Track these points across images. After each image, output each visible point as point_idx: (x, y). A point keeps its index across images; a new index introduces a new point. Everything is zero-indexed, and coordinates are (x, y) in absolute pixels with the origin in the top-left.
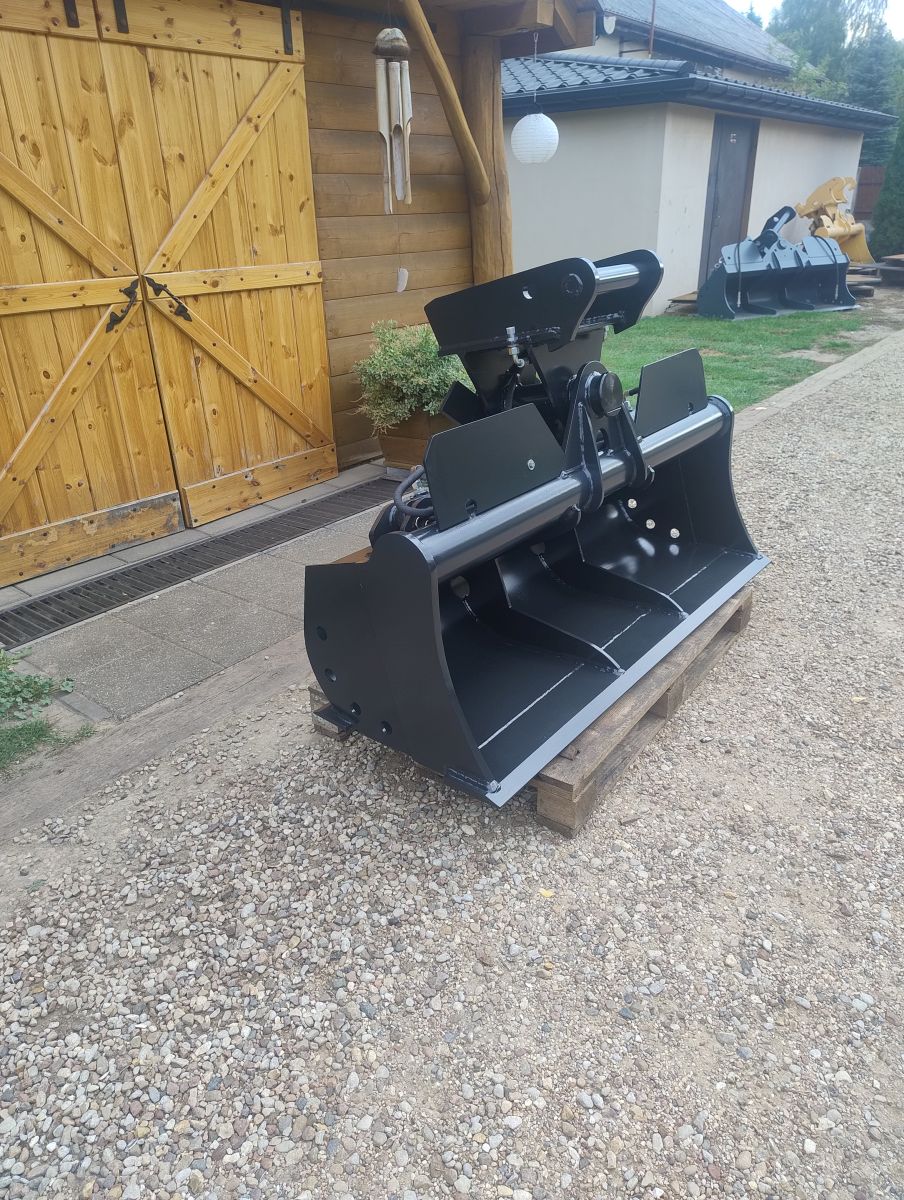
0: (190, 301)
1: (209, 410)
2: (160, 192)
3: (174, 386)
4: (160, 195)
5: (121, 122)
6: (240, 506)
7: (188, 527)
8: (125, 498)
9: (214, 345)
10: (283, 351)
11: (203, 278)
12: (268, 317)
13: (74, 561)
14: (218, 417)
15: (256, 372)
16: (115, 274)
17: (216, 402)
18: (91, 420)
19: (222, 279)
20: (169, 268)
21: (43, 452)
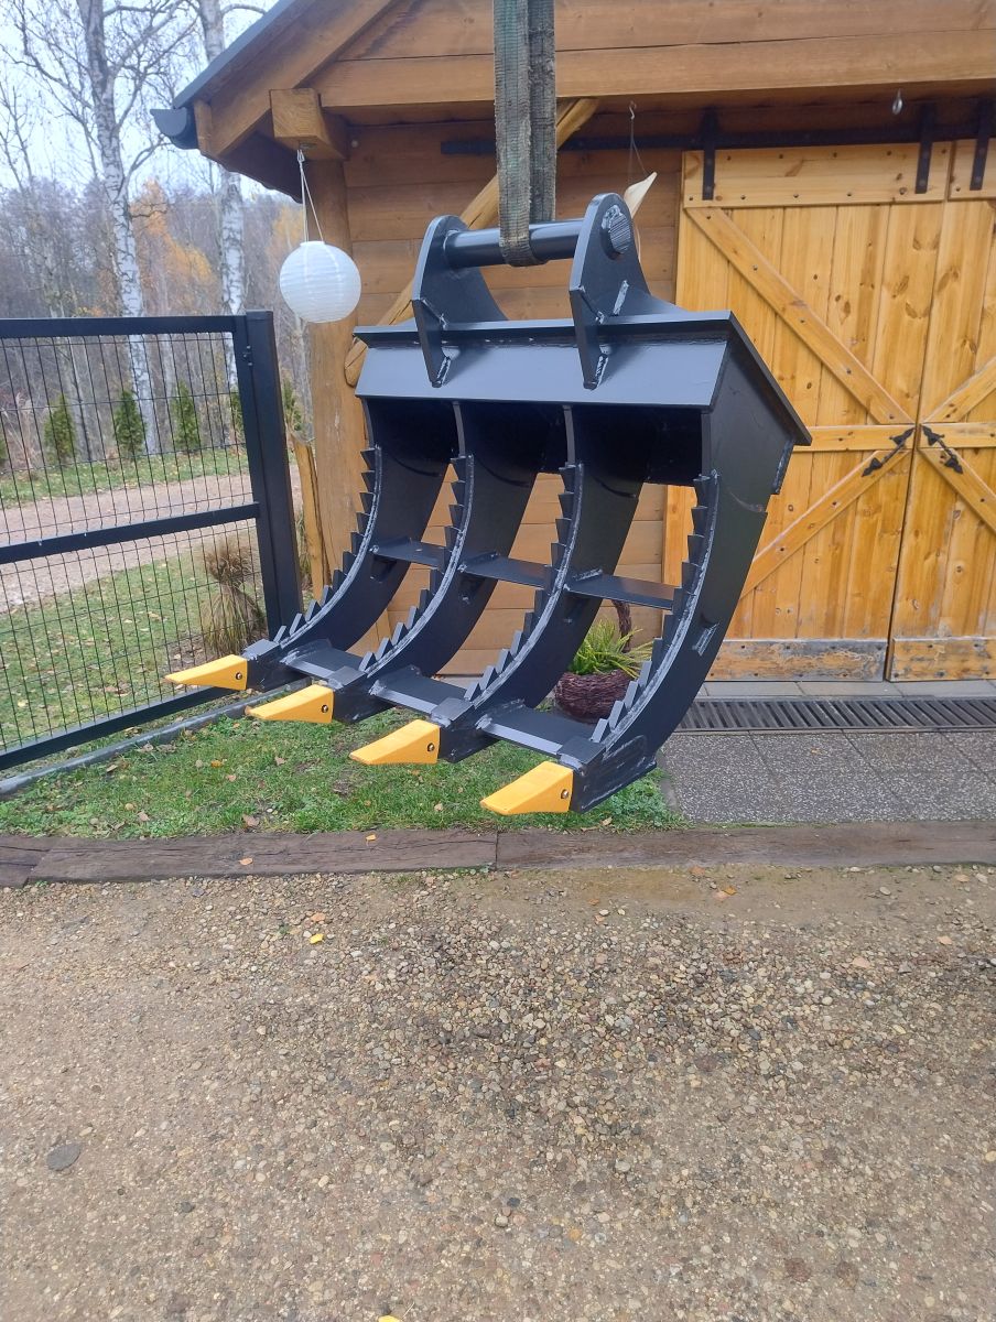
0: (968, 454)
1: (953, 566)
2: (968, 342)
3: (920, 535)
4: (967, 346)
5: (946, 276)
6: (957, 675)
7: (885, 679)
8: (829, 634)
9: (982, 500)
11: (992, 431)
13: (761, 678)
14: (962, 575)
16: (889, 421)
17: (965, 559)
18: (820, 555)
20: (953, 418)
21: (768, 573)
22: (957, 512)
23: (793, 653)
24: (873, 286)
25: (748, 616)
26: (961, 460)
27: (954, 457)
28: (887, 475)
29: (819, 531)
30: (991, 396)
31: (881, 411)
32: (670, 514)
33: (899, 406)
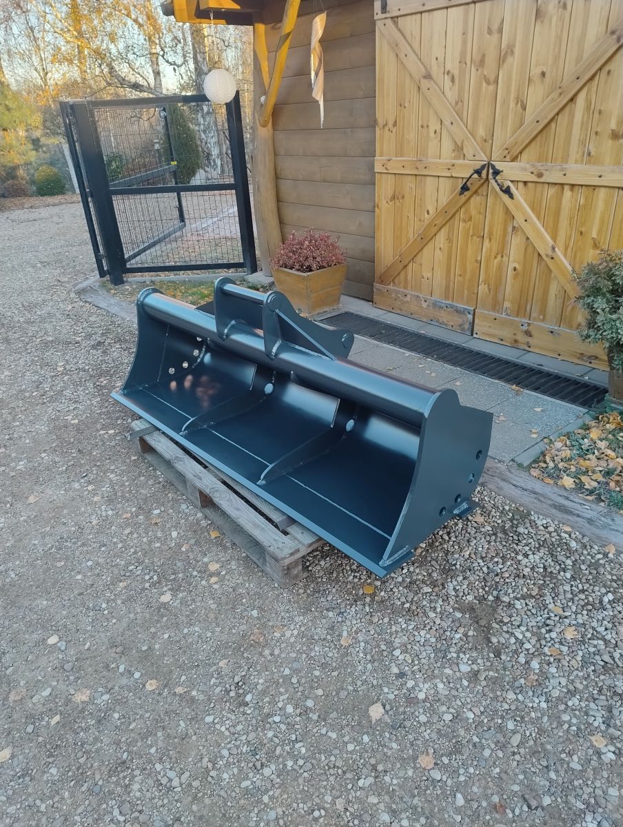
0: (521, 185)
1: (512, 265)
2: (520, 103)
3: (492, 241)
5: (506, 53)
6: (511, 343)
7: (472, 335)
8: (447, 298)
9: (526, 221)
10: (592, 242)
11: (531, 170)
12: (584, 210)
13: (414, 316)
14: (517, 274)
15: (555, 251)
16: (473, 158)
17: (518, 263)
18: (442, 246)
19: (547, 172)
20: (508, 158)
21: (416, 252)
22: (514, 228)
23: (428, 306)
24: (466, 64)
25: (409, 277)
26: (513, 189)
27: (508, 187)
28: (475, 196)
29: (440, 229)
30: (533, 143)
31: (469, 151)
32: (376, 209)
33: (478, 148)
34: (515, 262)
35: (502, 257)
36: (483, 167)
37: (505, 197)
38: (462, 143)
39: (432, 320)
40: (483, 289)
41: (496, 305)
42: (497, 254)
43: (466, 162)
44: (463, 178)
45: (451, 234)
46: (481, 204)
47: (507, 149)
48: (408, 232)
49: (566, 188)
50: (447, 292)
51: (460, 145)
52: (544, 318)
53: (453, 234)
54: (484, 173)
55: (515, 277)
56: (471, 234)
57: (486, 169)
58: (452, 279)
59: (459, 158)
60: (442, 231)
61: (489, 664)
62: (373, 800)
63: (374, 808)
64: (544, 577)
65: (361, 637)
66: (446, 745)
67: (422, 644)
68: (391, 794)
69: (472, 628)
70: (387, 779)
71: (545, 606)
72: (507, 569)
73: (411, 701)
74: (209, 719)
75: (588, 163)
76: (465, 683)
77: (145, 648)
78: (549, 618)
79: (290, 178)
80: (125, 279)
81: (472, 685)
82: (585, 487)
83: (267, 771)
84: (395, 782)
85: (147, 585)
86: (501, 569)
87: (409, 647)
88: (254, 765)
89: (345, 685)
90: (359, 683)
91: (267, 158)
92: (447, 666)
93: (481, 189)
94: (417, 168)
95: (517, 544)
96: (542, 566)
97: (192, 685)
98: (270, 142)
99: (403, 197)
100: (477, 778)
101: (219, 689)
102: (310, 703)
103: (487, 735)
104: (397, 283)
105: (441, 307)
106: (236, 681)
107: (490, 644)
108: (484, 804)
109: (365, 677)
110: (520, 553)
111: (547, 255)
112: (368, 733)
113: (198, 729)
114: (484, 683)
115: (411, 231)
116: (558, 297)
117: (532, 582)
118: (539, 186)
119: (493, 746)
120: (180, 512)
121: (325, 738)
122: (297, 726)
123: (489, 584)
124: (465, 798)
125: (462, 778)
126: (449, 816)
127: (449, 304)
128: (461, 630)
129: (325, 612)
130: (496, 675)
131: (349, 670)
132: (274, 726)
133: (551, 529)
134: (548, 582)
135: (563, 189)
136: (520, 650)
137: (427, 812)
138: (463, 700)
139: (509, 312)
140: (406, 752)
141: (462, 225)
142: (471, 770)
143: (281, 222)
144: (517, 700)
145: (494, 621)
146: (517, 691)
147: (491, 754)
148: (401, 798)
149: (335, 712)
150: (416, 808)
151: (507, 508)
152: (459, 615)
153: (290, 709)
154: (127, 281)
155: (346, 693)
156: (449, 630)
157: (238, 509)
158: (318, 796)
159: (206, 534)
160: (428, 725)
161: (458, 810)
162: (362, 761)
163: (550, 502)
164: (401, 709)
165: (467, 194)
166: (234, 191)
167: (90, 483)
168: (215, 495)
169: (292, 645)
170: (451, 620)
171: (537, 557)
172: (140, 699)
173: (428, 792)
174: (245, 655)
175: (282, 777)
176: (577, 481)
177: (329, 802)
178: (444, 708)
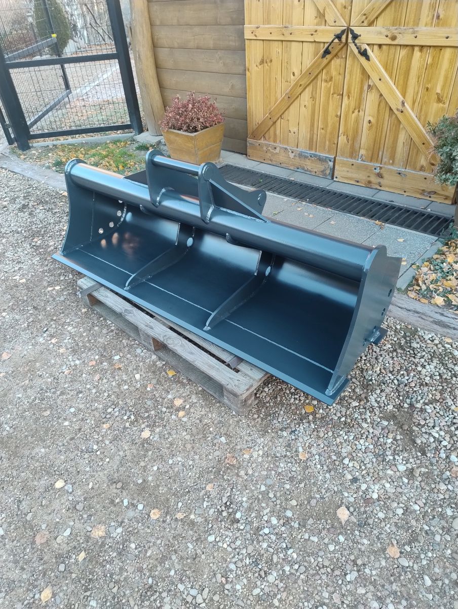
0: (376, 47)
1: (367, 119)
3: (350, 98)
6: (365, 184)
7: (333, 179)
8: (311, 148)
9: (380, 80)
10: (436, 96)
11: (386, 34)
12: (431, 68)
13: (282, 165)
14: (371, 126)
15: (404, 106)
16: (334, 24)
17: (373, 116)
18: (306, 103)
19: (400, 35)
20: (366, 23)
21: (283, 111)
22: (369, 86)
23: (295, 156)
25: (278, 132)
26: (369, 52)
27: (365, 50)
28: (335, 58)
29: (305, 89)
30: (389, 9)
31: (329, 17)
32: (247, 72)
33: (339, 15)
34: (370, 115)
35: (359, 111)
36: (343, 32)
37: (363, 60)
38: (324, 10)
39: (298, 168)
40: (342, 139)
41: (353, 153)
42: (355, 109)
43: (328, 27)
44: (324, 43)
45: (314, 93)
46: (340, 66)
47: (365, 15)
48: (276, 92)
49: (416, 49)
50: (311, 144)
51: (322, 12)
52: (393, 162)
53: (316, 93)
54: (344, 37)
55: (370, 128)
56: (331, 93)
57: (345, 34)
58: (315, 132)
59: (321, 25)
60: (307, 90)
61: (418, 462)
62: (361, 591)
63: (364, 598)
64: (442, 383)
65: (314, 450)
66: (404, 535)
67: (364, 451)
68: (374, 583)
69: (398, 432)
70: (367, 571)
71: (449, 408)
72: (412, 379)
73: (368, 501)
74: (211, 539)
75: (438, 25)
76: (406, 481)
77: (140, 481)
78: (454, 418)
79: (167, 46)
80: (30, 145)
81: (411, 482)
82: (453, 303)
83: (271, 578)
84: (374, 573)
85: (127, 425)
86: (407, 380)
87: (354, 455)
88: (259, 575)
89: (312, 494)
90: (324, 491)
91: (144, 29)
92: (387, 467)
93: (340, 53)
94: (283, 34)
95: (414, 357)
96: (438, 374)
97: (189, 510)
98: (146, 14)
99: (271, 61)
100: (435, 561)
101: (212, 511)
102: (289, 514)
103: (434, 522)
104: (267, 138)
105: (306, 157)
106: (224, 502)
107: (415, 445)
108: (447, 581)
109: (326, 486)
110: (419, 365)
111: (398, 110)
112: (341, 533)
113: (204, 548)
114: (420, 479)
115: (279, 91)
116: (405, 144)
117: (434, 388)
118: (393, 49)
119: (441, 532)
120: (136, 356)
121: (309, 542)
122: (284, 535)
123: (401, 394)
124: (431, 578)
125: (424, 562)
126: (423, 596)
127: (312, 154)
128: (391, 436)
129: (280, 432)
130: (427, 470)
131: (312, 481)
132: (265, 537)
133: (436, 342)
134: (446, 387)
135: (413, 50)
136: (439, 447)
137: (405, 595)
138: (407, 495)
139: (364, 158)
140: (375, 545)
141: (324, 84)
142: (430, 554)
143: (161, 87)
144: (448, 489)
145: (413, 425)
146: (447, 483)
147: (441, 539)
148: (383, 586)
149: (311, 519)
150: (396, 592)
151: (398, 327)
152: (386, 423)
153: (274, 521)
154: (32, 147)
155: (315, 501)
156: (382, 436)
157: (192, 353)
158: (317, 594)
159: (163, 373)
160: (387, 520)
161: (429, 590)
162: (344, 558)
163: (431, 320)
164: (362, 509)
165: (329, 57)
166: (117, 61)
167: (52, 336)
168: (169, 342)
169: (261, 464)
170: (380, 428)
171: (432, 367)
172: (148, 527)
173: (402, 578)
174: (225, 477)
175: (284, 582)
176: (446, 299)
177: (327, 597)
178: (395, 505)
